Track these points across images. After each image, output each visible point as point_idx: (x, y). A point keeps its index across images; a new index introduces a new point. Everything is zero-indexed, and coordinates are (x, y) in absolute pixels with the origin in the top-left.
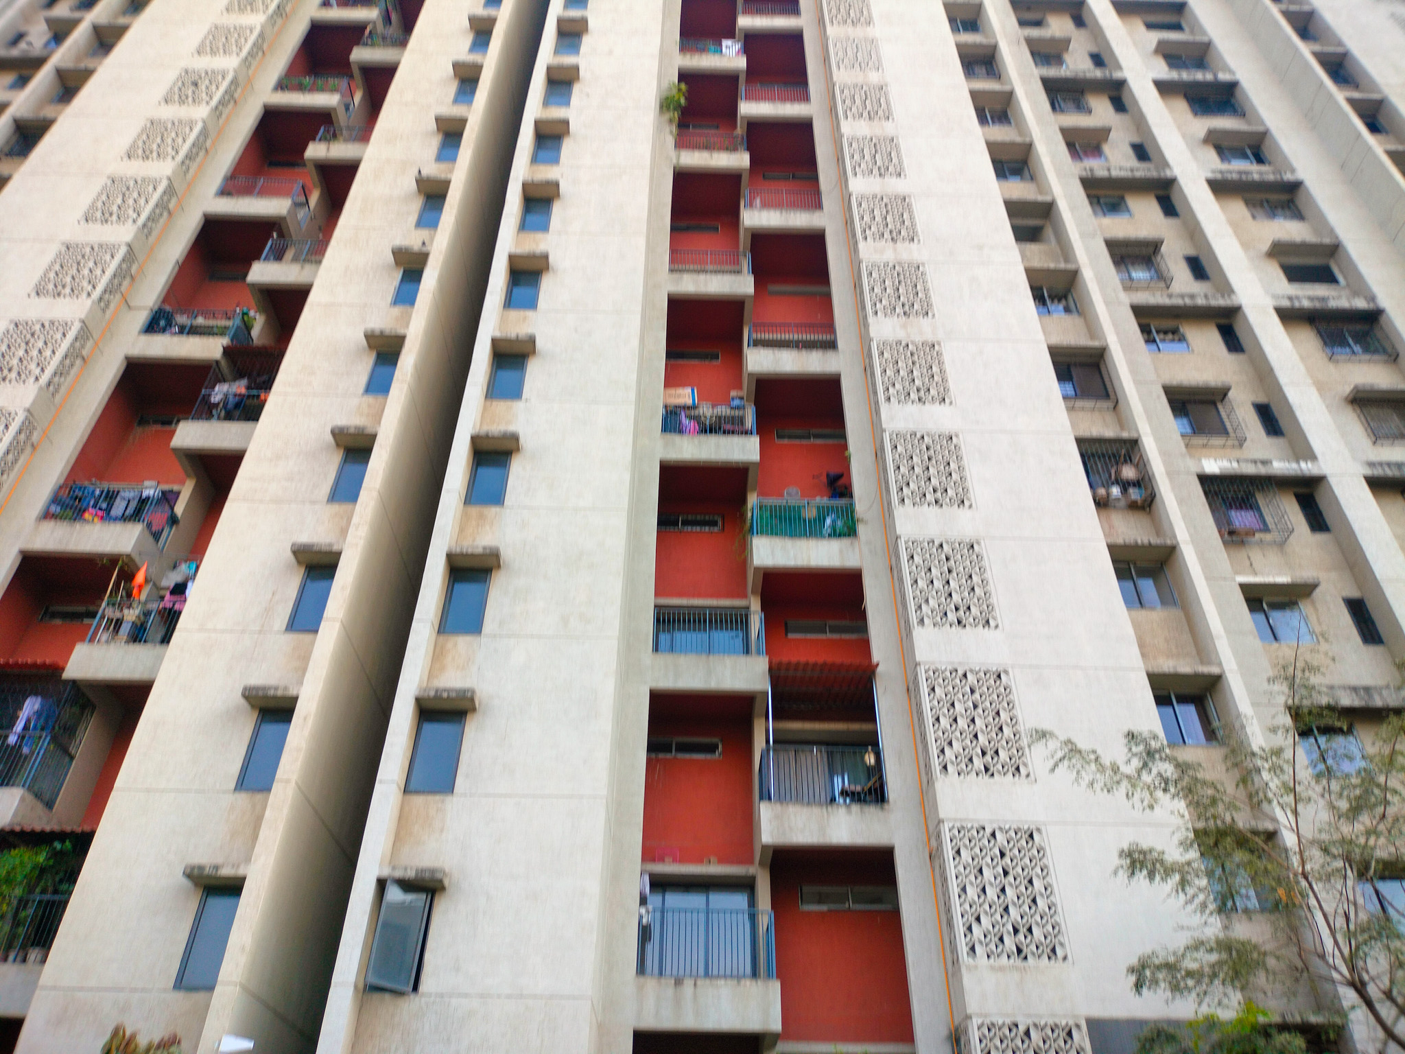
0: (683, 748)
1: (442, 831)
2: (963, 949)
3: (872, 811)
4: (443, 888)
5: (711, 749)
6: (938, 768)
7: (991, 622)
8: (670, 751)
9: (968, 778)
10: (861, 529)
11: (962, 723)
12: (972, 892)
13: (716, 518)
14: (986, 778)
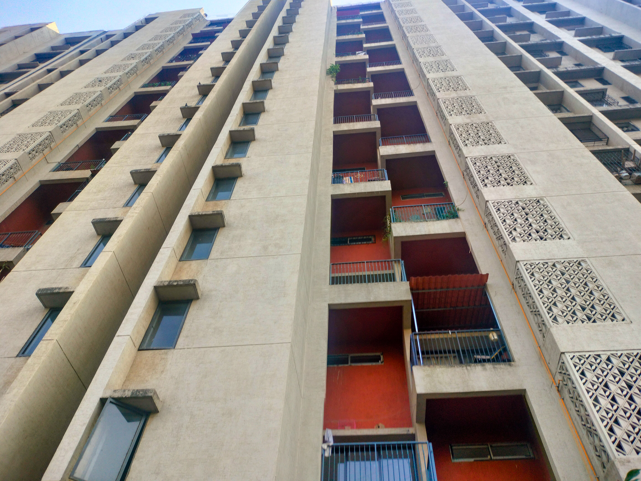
0: (355, 360)
1: (162, 372)
2: (612, 448)
3: (502, 367)
4: (155, 411)
5: (377, 359)
6: (550, 320)
7: (564, 236)
8: (348, 363)
9: (576, 324)
10: (460, 214)
11: (560, 292)
12: (605, 402)
13: (370, 237)
14: (590, 323)
